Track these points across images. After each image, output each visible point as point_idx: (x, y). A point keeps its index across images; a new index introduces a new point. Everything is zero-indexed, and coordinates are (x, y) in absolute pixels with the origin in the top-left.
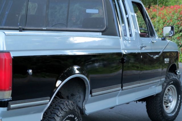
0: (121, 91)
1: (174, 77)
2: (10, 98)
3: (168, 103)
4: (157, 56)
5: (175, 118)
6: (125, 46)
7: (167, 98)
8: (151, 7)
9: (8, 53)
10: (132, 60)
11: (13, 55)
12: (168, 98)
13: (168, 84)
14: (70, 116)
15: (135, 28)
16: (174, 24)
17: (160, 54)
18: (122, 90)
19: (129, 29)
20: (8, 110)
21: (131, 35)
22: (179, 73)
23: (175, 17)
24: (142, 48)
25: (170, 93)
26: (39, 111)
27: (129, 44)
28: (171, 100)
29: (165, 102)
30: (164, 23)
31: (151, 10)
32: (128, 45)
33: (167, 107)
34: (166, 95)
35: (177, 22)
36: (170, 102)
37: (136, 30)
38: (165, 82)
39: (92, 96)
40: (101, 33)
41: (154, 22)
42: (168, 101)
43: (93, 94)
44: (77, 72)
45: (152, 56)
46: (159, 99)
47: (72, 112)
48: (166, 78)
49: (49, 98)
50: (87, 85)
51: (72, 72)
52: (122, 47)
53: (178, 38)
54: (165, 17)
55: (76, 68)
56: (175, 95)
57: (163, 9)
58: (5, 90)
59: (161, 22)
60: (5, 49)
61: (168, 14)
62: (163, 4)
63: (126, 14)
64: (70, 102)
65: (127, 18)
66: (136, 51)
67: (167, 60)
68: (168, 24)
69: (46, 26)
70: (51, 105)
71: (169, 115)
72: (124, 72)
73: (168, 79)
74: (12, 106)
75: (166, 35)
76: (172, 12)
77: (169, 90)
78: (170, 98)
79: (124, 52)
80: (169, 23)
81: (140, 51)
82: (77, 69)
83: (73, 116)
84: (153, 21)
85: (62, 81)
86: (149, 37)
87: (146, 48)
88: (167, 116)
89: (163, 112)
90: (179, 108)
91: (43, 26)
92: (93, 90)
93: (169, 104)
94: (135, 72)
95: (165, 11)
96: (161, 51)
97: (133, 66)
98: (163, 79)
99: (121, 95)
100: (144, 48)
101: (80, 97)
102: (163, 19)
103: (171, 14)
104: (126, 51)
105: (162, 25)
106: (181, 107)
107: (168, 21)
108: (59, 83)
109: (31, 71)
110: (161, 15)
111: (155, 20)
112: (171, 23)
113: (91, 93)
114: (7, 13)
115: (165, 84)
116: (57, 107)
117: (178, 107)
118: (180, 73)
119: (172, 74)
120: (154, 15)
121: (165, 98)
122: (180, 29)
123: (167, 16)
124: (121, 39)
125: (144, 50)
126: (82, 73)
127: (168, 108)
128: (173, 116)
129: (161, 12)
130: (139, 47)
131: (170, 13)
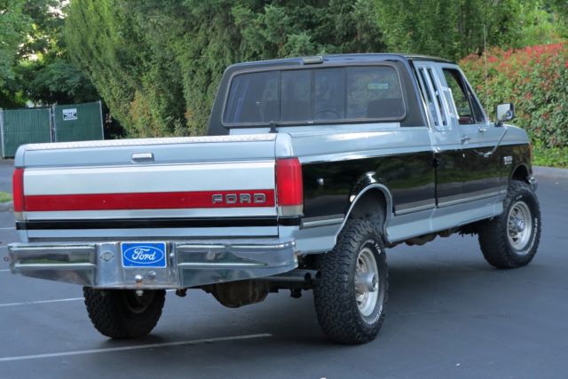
0: (435, 209)
1: (523, 188)
2: (302, 214)
3: (516, 234)
4: (489, 153)
5: (531, 259)
6: (437, 139)
7: (513, 225)
8: (484, 53)
9: (295, 159)
10: (450, 165)
11: (302, 160)
12: (516, 223)
13: (514, 200)
14: (369, 241)
15: (451, 112)
16: (534, 87)
17: (495, 149)
18: (438, 207)
19: (441, 112)
20: (300, 229)
21: (444, 123)
22: (533, 180)
23: (536, 73)
24: (463, 141)
25: (519, 216)
26: (333, 234)
27: (443, 136)
28: (522, 227)
29: (511, 232)
30: (513, 85)
31: (485, 58)
32: (442, 139)
33: (515, 240)
34: (512, 218)
35: (539, 81)
36: (520, 230)
37: (451, 113)
38: (507, 196)
39: (395, 215)
40: (399, 124)
41: (493, 85)
42: (517, 230)
43: (397, 212)
44: (373, 181)
45: (481, 153)
46: (499, 225)
47: (371, 236)
48: (509, 190)
49: (343, 215)
50: (387, 200)
51: (367, 182)
52: (433, 142)
53: (545, 115)
54: (514, 72)
55: (370, 175)
56: (528, 219)
57: (511, 55)
58: (296, 204)
59: (508, 83)
60: (293, 155)
61: (521, 67)
62: (510, 42)
63: (435, 89)
64: (368, 222)
65: (438, 97)
66: (456, 148)
67: (508, 159)
68: (521, 87)
69: (313, 119)
70: (346, 224)
71: (520, 253)
72: (438, 186)
73: (513, 192)
74: (305, 224)
75: (503, 117)
76: (529, 62)
77: (516, 210)
78: (520, 224)
79: (436, 150)
80: (525, 86)
81: (461, 147)
82: (373, 177)
83: (373, 242)
84: (490, 82)
85: (356, 195)
86: (474, 123)
87: (471, 141)
88: (516, 255)
89: (508, 247)
90: (537, 241)
91: (307, 119)
92: (396, 206)
93: (519, 235)
94: (457, 184)
95: (513, 60)
96: (496, 144)
97: (452, 175)
98: (504, 191)
99: (436, 215)
100: (467, 142)
101: (379, 218)
102: (510, 77)
103: (526, 66)
104: (439, 149)
105: (511, 90)
106: (540, 239)
107: (522, 81)
108: (353, 198)
109: (322, 180)
110: (507, 68)
111: (494, 80)
112: (529, 85)
113: (394, 211)
114: (241, 99)
115: (509, 200)
116: (352, 229)
117: (534, 239)
118: (535, 182)
119: (519, 182)
120: (492, 69)
121: (510, 224)
122: (547, 97)
123: (518, 69)
124: (430, 130)
125: (467, 145)
126: (379, 182)
127: (518, 241)
128: (527, 255)
129: (506, 62)
130: (459, 140)
131: (525, 63)
